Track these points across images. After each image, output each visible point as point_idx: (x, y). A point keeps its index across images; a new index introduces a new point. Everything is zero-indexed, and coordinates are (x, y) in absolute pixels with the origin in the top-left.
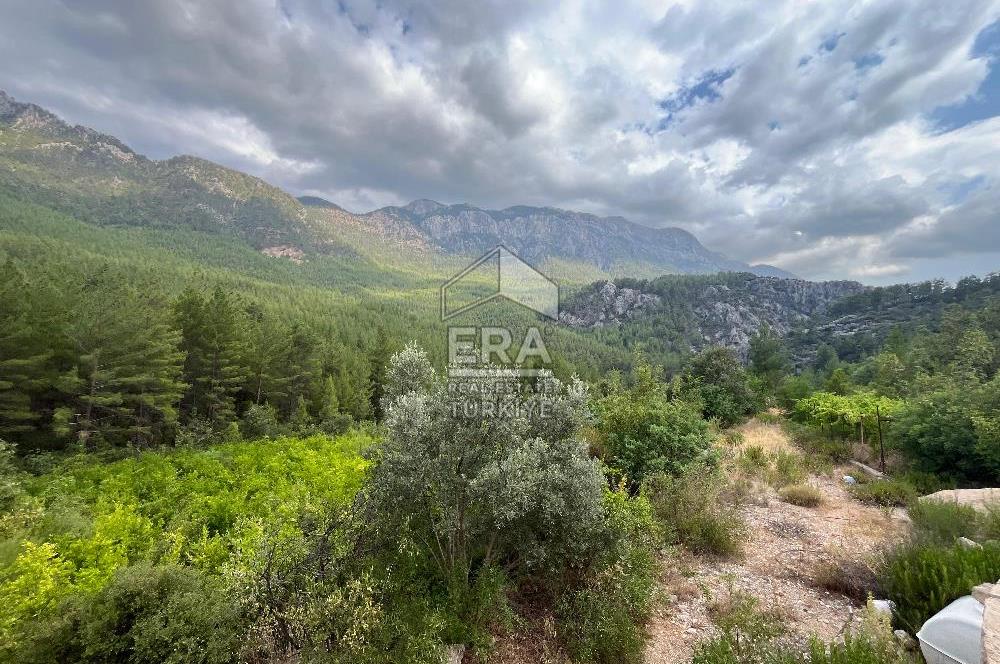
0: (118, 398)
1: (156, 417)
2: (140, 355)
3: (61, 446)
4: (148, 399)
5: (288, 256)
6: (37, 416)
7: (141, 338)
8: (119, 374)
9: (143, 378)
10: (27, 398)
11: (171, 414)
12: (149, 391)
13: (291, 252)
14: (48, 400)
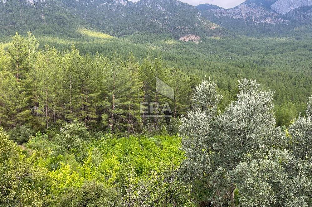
0: (121, 111)
1: (135, 120)
2: (129, 93)
3: (104, 129)
4: (131, 112)
5: (192, 40)
6: (98, 117)
7: (128, 85)
8: (121, 101)
9: (129, 103)
10: (95, 110)
11: (140, 119)
12: (132, 109)
13: (193, 37)
14: (100, 111)
